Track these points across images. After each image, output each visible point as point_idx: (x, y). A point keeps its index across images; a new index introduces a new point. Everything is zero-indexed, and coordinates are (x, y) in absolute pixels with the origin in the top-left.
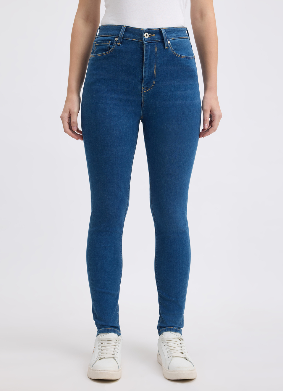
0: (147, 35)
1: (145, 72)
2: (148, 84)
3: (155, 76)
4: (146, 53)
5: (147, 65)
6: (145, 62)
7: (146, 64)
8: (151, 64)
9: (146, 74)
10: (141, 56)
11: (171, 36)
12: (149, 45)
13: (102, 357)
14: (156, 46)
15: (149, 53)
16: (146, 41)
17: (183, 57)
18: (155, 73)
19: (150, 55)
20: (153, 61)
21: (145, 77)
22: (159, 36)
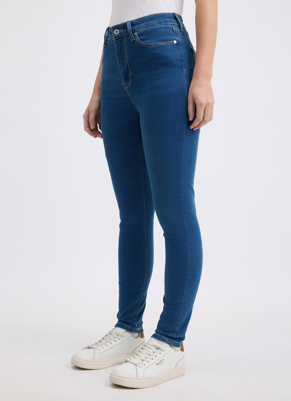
0: (117, 32)
2: (127, 79)
3: (130, 70)
4: (117, 49)
6: (119, 59)
8: (123, 59)
11: (139, 27)
12: (118, 41)
14: (125, 40)
15: (119, 49)
16: (115, 37)
17: (151, 45)
18: (129, 67)
19: (121, 51)
20: (125, 55)
21: (122, 73)
22: (127, 30)
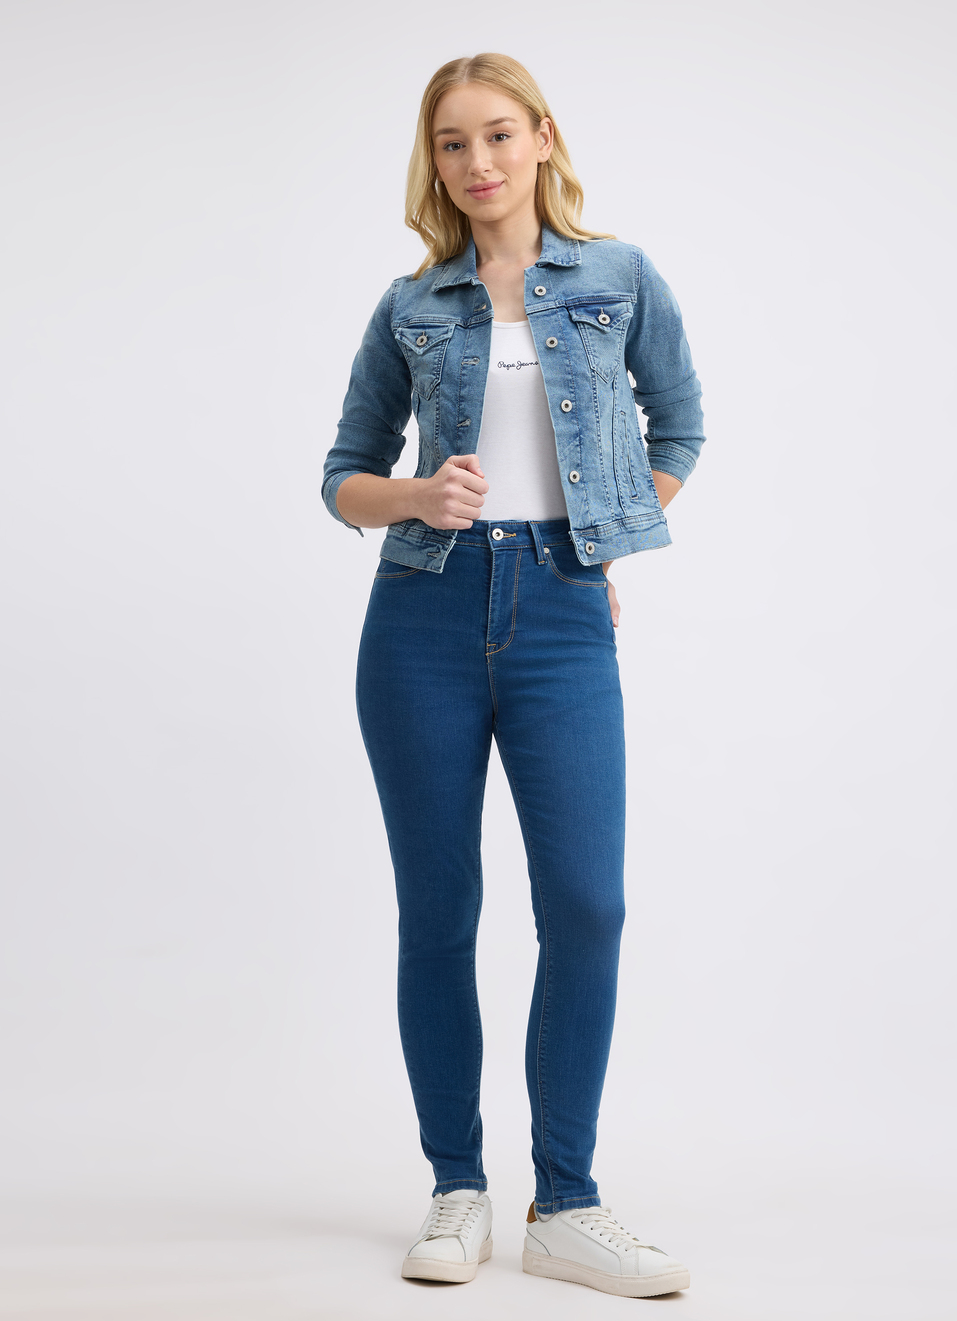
0: (498, 534)
1: (493, 610)
2: (500, 637)
3: (514, 619)
4: (497, 570)
5: (498, 597)
6: (494, 591)
7: (494, 594)
8: (506, 595)
9: (494, 615)
10: (486, 576)
11: (553, 539)
12: (503, 554)
13: (436, 1234)
14: (519, 556)
15: (502, 571)
16: (496, 546)
17: (577, 583)
18: (514, 613)
19: (505, 575)
20: (511, 588)
21: (492, 622)
22: (526, 538)
